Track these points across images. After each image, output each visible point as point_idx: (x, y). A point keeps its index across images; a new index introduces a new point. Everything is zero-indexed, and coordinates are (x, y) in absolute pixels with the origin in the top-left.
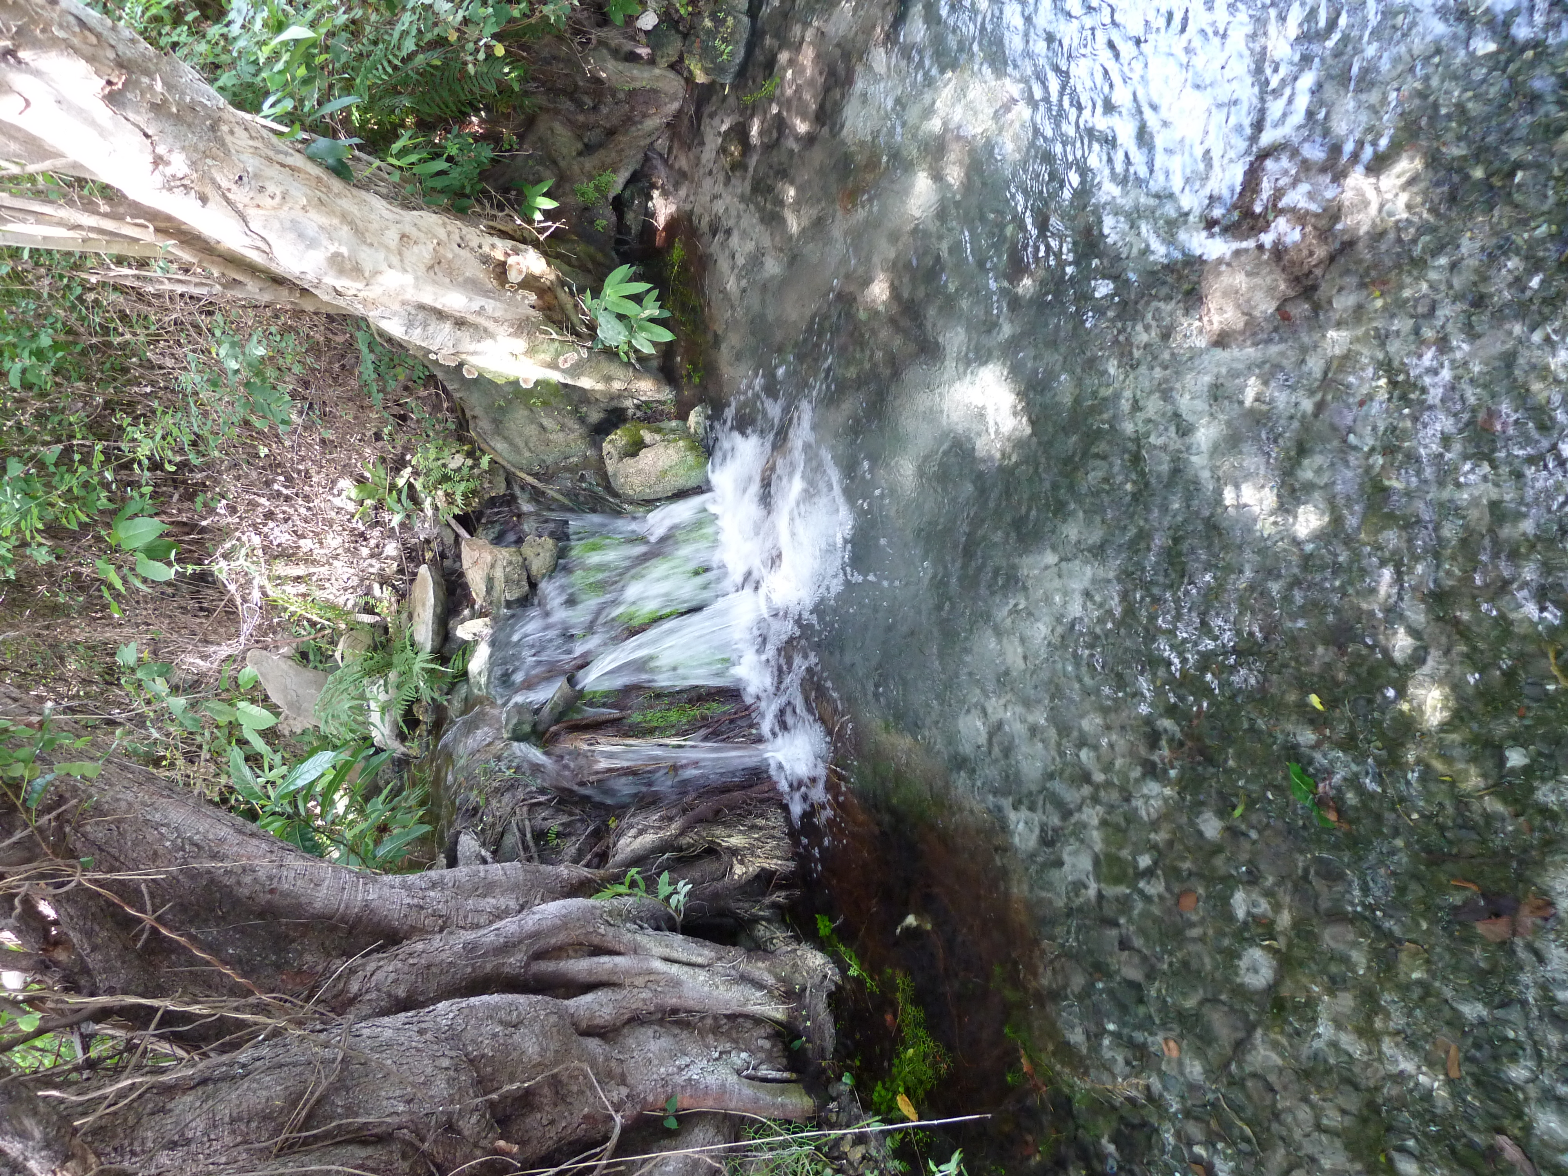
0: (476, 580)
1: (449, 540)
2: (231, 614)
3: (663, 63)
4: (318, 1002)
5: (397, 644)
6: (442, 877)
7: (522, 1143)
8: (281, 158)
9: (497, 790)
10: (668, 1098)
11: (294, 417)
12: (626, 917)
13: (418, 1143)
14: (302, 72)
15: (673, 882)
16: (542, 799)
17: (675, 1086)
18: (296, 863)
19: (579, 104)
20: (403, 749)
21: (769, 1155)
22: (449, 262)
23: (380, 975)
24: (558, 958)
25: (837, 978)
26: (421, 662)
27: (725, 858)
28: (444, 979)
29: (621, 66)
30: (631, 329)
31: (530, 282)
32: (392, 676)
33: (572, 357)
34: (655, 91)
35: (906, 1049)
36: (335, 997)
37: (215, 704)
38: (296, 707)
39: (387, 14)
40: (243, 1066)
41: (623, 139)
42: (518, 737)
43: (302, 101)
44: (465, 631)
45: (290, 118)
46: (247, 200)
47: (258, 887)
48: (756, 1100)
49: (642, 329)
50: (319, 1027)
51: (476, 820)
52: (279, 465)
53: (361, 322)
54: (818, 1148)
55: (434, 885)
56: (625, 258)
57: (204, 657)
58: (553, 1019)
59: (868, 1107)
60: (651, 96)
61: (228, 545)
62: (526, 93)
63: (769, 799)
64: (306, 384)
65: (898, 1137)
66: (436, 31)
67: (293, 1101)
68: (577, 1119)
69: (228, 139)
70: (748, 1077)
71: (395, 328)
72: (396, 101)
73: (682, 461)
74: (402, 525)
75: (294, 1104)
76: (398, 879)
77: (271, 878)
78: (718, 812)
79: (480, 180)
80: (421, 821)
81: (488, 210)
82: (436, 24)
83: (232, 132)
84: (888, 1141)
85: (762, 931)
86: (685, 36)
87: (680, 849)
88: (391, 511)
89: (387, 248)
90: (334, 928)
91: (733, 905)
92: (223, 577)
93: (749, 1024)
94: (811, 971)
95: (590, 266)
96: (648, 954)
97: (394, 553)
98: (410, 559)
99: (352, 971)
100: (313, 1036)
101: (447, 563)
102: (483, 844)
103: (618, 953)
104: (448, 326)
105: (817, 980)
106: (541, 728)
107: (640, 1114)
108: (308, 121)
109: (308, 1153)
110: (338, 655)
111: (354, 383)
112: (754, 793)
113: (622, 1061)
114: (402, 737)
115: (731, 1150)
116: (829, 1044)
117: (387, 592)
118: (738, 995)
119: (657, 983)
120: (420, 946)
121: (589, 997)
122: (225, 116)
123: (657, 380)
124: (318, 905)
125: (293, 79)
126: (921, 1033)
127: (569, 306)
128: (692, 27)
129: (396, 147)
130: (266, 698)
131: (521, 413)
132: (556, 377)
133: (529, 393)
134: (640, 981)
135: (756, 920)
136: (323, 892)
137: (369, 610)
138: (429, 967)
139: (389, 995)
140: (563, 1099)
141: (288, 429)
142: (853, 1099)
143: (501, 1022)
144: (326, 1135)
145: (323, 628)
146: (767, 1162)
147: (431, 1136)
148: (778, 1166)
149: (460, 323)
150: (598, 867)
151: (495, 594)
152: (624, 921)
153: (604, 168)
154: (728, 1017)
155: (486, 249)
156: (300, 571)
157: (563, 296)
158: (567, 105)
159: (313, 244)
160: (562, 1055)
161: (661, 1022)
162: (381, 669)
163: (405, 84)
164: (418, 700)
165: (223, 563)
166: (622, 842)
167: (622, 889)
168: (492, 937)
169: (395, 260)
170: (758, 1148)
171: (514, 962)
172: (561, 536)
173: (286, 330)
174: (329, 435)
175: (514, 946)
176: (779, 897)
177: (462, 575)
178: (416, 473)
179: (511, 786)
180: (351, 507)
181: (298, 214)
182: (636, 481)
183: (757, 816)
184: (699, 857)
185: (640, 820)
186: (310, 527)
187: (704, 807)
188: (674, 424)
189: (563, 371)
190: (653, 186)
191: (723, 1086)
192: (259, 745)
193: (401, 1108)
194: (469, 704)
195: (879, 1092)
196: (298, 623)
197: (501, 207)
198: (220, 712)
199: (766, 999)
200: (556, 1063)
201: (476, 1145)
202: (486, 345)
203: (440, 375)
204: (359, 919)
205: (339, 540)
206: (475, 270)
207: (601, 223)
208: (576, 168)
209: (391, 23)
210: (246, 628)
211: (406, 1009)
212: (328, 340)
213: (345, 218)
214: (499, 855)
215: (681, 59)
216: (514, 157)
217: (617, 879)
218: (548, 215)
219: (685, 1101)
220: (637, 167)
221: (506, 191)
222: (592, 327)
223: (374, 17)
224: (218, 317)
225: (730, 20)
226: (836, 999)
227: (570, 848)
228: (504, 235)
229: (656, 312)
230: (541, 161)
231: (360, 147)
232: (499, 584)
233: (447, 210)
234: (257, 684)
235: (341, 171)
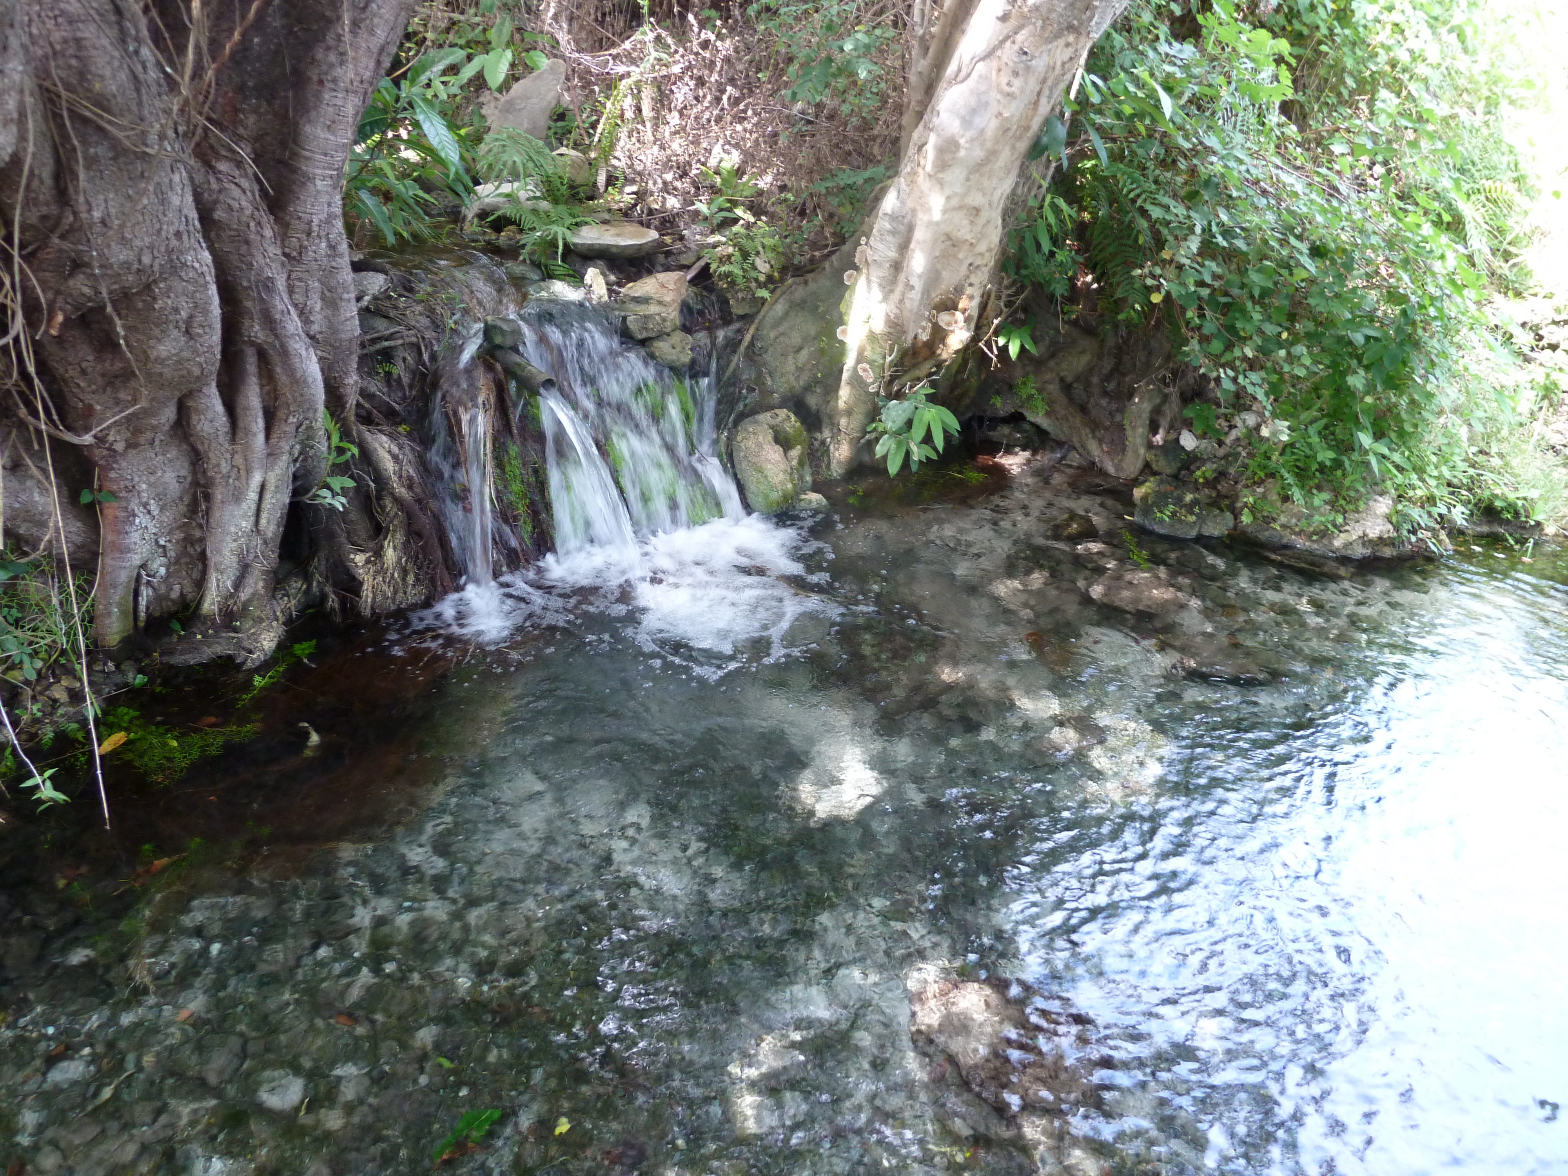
0: (646, 286)
1: (685, 260)
2: (600, 44)
3: (1150, 457)
4: (206, 129)
5: (577, 209)
6: (341, 256)
7: (59, 340)
8: (1046, 92)
9: (432, 311)
10: (114, 494)
11: (799, 105)
12: (306, 445)
13: (58, 232)
14: (1127, 110)
15: (344, 491)
16: (426, 357)
17: (127, 500)
18: (351, 106)
19: (1108, 378)
20: (470, 216)
21: (55, 601)
22: (955, 256)
23: (236, 192)
24: (260, 376)
25: (249, 664)
26: (560, 231)
27: (371, 545)
28: (234, 258)
29: (1146, 416)
30: (898, 433)
31: (939, 334)
32: (545, 205)
33: (869, 377)
34: (1124, 450)
35: (176, 738)
36: (212, 147)
37: (508, 28)
38: (509, 109)
39: (1183, 193)
40: (137, 52)
41: (1078, 420)
42: (489, 331)
43: (1100, 112)
44: (593, 275)
45: (1083, 101)
46: (1005, 59)
47: (324, 68)
48: (114, 586)
49: (899, 444)
50: (181, 129)
51: (400, 290)
52: (751, 91)
53: (893, 170)
54: (63, 652)
55: (332, 247)
56: (966, 426)
57: (556, 17)
58: (196, 371)
59: (110, 704)
60: (1119, 446)
61: (670, 41)
62: (1116, 326)
63: (435, 587)
64: (831, 117)
65: (80, 736)
66: (1170, 238)
67: (101, 102)
68: (89, 398)
69: (1061, 42)
70: (139, 576)
71: (890, 203)
72: (1104, 202)
73: (772, 488)
74: (697, 213)
75: (98, 104)
76: (338, 210)
77: (334, 81)
78: (419, 535)
79: (1033, 284)
80: (397, 234)
81: (1007, 292)
82: (1176, 238)
83: (1068, 45)
84: (75, 726)
85: (296, 585)
86: (1176, 477)
87: (379, 498)
88: (710, 203)
89: (965, 195)
90: (284, 145)
91: (322, 554)
92: (637, 36)
93: (196, 575)
94: (255, 638)
95: (957, 392)
96: (267, 468)
97: (668, 206)
98: (664, 221)
99: (239, 164)
100: (171, 124)
101: (661, 258)
102: (375, 298)
103: (268, 437)
104: (893, 254)
105: (246, 644)
106: (499, 354)
107: (94, 464)
108: (1081, 118)
109: (46, 119)
110: (563, 150)
111: (834, 164)
112: (441, 571)
113: (152, 443)
114: (482, 215)
115: (61, 561)
116: (178, 660)
117: (629, 199)
118: (227, 562)
119: (238, 479)
120: (268, 233)
121: (219, 408)
122: (1083, 39)
123: (851, 460)
124: (308, 129)
125: (1120, 102)
126: (195, 753)
127: (918, 373)
128: (1184, 483)
129: (1061, 203)
130: (517, 79)
131: (812, 329)
132: (849, 362)
133: (832, 335)
134: (239, 460)
135: (307, 578)
136: (322, 133)
137: (611, 181)
138: (247, 242)
139: (216, 202)
140: (110, 383)
141: (787, 100)
142: (118, 686)
143: (191, 317)
144: (65, 137)
145: (590, 136)
146: (47, 599)
147: (66, 245)
148: (42, 611)
149: (897, 266)
150: (357, 415)
151: (632, 306)
152: (302, 443)
153: (1050, 403)
154: (203, 553)
155: (969, 291)
156: (647, 112)
157: (927, 367)
158: (1108, 365)
159: (966, 122)
160: (156, 381)
161: (195, 484)
162: (551, 193)
163: (1120, 211)
164: (521, 231)
165: (651, 36)
166: (384, 438)
167: (335, 440)
168: (280, 307)
169: (955, 202)
170: (62, 589)
171: (256, 331)
172: (695, 371)
173: (883, 98)
174: (782, 141)
175: (273, 330)
176: (332, 601)
177: (650, 272)
178: (748, 226)
179: (437, 325)
180: (713, 162)
181: (994, 108)
182: (751, 443)
183: (417, 576)
184: (372, 517)
185: (407, 457)
186: (691, 122)
187: (425, 521)
188: (808, 478)
189: (855, 369)
190: (1035, 452)
191: (129, 550)
192: (468, 72)
193: (97, 214)
194: (519, 282)
195: (126, 713)
196: (594, 111)
197: (1009, 304)
198: (500, 31)
199: (224, 592)
200: (149, 375)
201: (58, 292)
202: (877, 293)
203: (845, 248)
204: (295, 170)
205: (679, 151)
206: (949, 279)
207: (998, 401)
208: (1048, 376)
209: (1175, 196)
210: (586, 59)
211: (201, 219)
212: (874, 139)
213: (992, 155)
214: (365, 312)
215: (1155, 474)
216: (1056, 315)
217: (345, 434)
218: (1004, 350)
219: (111, 511)
220: (1053, 435)
221: (1025, 309)
222: (899, 396)
223: (1180, 180)
224: (891, 33)
225: (1192, 519)
226: (227, 664)
227: (375, 387)
228: (983, 307)
229: (915, 458)
230: (1053, 342)
231: (1059, 168)
232: (642, 310)
233: (1004, 252)
234: (529, 69)
235: (1037, 150)
